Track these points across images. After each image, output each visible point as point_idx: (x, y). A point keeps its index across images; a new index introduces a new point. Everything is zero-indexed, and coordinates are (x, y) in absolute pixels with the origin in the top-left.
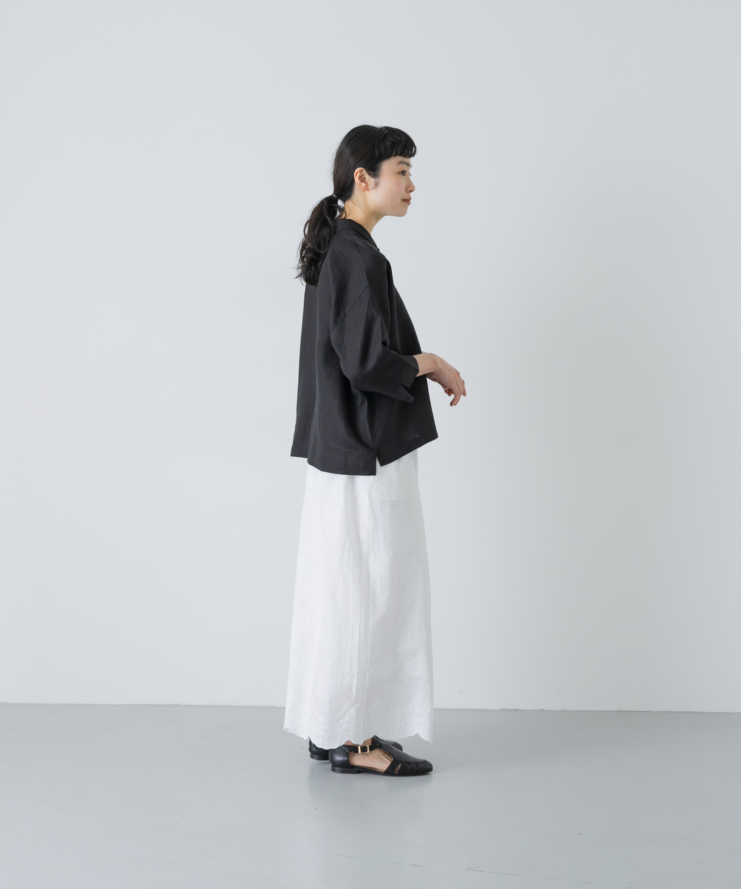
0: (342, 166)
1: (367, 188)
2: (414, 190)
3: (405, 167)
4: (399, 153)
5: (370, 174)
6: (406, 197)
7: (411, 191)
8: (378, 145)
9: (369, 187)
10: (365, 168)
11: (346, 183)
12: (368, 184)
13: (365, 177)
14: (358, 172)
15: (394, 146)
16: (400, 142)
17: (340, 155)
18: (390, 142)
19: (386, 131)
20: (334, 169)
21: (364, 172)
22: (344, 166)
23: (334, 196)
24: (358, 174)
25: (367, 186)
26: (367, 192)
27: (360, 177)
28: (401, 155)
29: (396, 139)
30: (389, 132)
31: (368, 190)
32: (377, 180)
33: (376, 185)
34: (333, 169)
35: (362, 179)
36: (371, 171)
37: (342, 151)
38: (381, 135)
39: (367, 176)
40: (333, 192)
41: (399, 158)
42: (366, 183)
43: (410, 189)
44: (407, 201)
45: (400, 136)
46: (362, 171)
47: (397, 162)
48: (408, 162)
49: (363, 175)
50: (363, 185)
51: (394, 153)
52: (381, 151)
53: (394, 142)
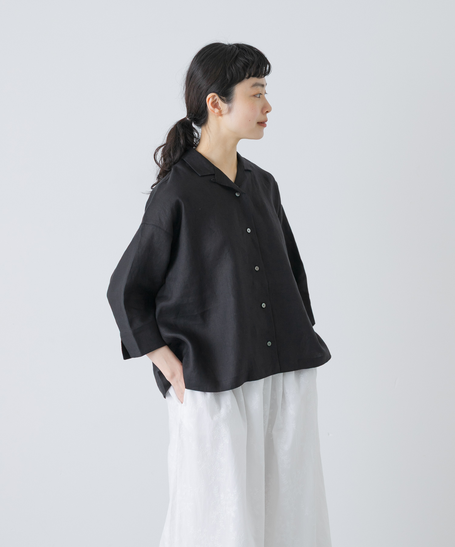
0: (193, 90)
1: (220, 114)
2: (270, 110)
3: (259, 89)
4: (252, 74)
5: (222, 100)
6: (261, 119)
7: (267, 112)
8: (229, 68)
9: (223, 113)
10: (218, 93)
11: (199, 108)
12: (221, 109)
13: (218, 102)
14: (210, 98)
15: (247, 67)
16: (253, 63)
17: (190, 78)
18: (242, 64)
19: (237, 51)
20: (186, 92)
21: (217, 97)
22: (195, 91)
23: (188, 119)
24: (211, 100)
25: (220, 112)
26: (220, 117)
27: (212, 103)
28: (254, 76)
29: (248, 60)
30: (240, 51)
31: (221, 115)
32: (230, 105)
33: (230, 110)
34: (184, 91)
35: (215, 105)
36: (223, 96)
37: (193, 74)
38: (233, 56)
39: (220, 102)
40: (186, 115)
41: (253, 80)
42: (219, 109)
43: (266, 109)
44: (262, 124)
45: (252, 55)
46: (214, 96)
47: (251, 85)
48: (262, 83)
49: (216, 100)
50: (216, 110)
51: (247, 75)
52: (233, 75)
53: (246, 62)
